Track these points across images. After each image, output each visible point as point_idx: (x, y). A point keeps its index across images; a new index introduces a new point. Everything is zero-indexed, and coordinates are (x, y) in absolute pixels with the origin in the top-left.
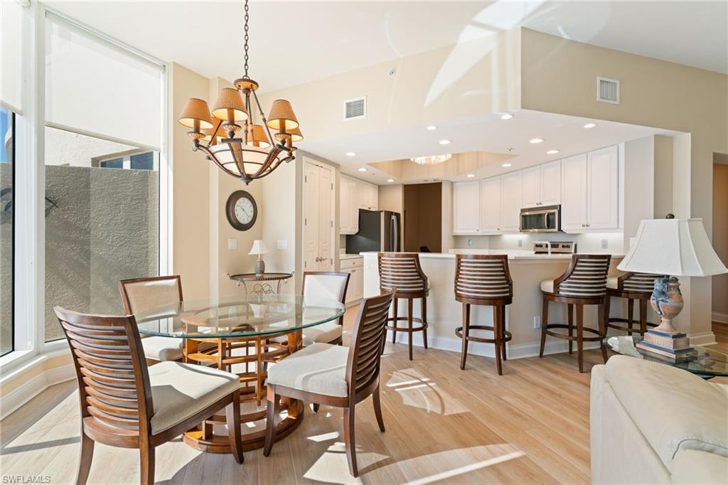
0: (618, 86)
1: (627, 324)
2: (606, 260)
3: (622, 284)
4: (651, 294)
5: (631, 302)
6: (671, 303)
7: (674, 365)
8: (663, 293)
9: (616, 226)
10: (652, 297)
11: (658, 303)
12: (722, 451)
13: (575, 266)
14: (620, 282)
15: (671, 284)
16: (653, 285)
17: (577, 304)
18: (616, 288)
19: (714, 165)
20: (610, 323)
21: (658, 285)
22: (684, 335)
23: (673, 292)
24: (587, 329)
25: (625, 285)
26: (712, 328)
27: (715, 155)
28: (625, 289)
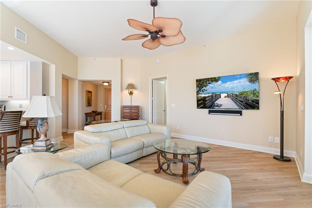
0: (26, 35)
1: (31, 140)
2: (20, 113)
3: (28, 123)
4: (37, 126)
5: (33, 130)
6: (44, 128)
7: (46, 151)
8: (42, 125)
9: (26, 98)
10: (37, 127)
11: (39, 129)
12: (51, 175)
13: (2, 117)
14: (27, 122)
15: (44, 121)
16: (38, 122)
17: (3, 137)
18: (26, 125)
19: (62, 78)
20: (23, 142)
21: (39, 122)
22: (49, 139)
23: (45, 124)
24: (9, 148)
25: (29, 124)
26: (62, 135)
27: (63, 75)
28: (29, 125)
